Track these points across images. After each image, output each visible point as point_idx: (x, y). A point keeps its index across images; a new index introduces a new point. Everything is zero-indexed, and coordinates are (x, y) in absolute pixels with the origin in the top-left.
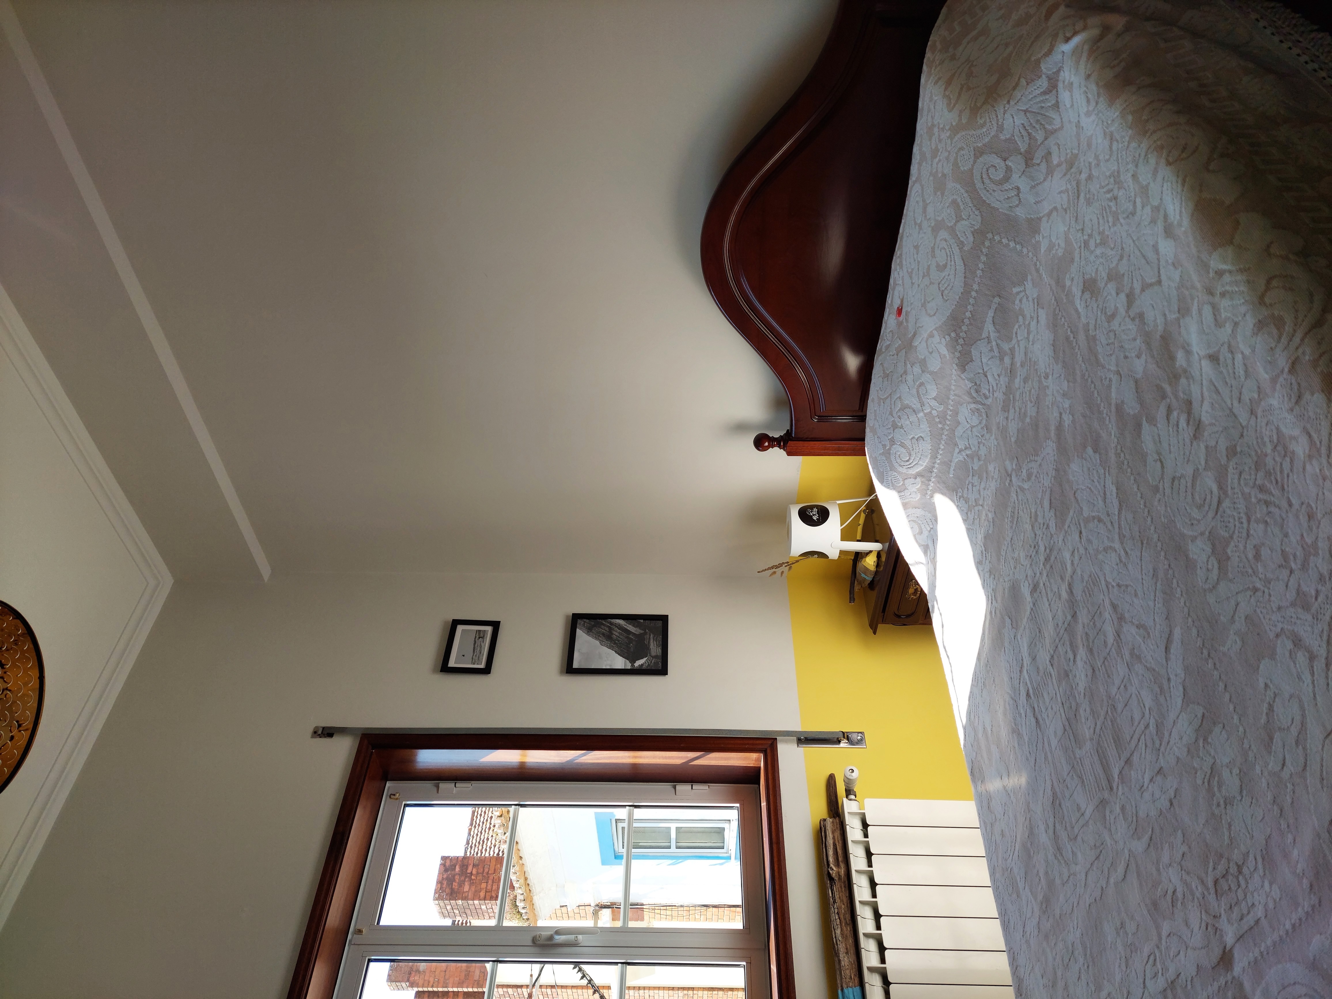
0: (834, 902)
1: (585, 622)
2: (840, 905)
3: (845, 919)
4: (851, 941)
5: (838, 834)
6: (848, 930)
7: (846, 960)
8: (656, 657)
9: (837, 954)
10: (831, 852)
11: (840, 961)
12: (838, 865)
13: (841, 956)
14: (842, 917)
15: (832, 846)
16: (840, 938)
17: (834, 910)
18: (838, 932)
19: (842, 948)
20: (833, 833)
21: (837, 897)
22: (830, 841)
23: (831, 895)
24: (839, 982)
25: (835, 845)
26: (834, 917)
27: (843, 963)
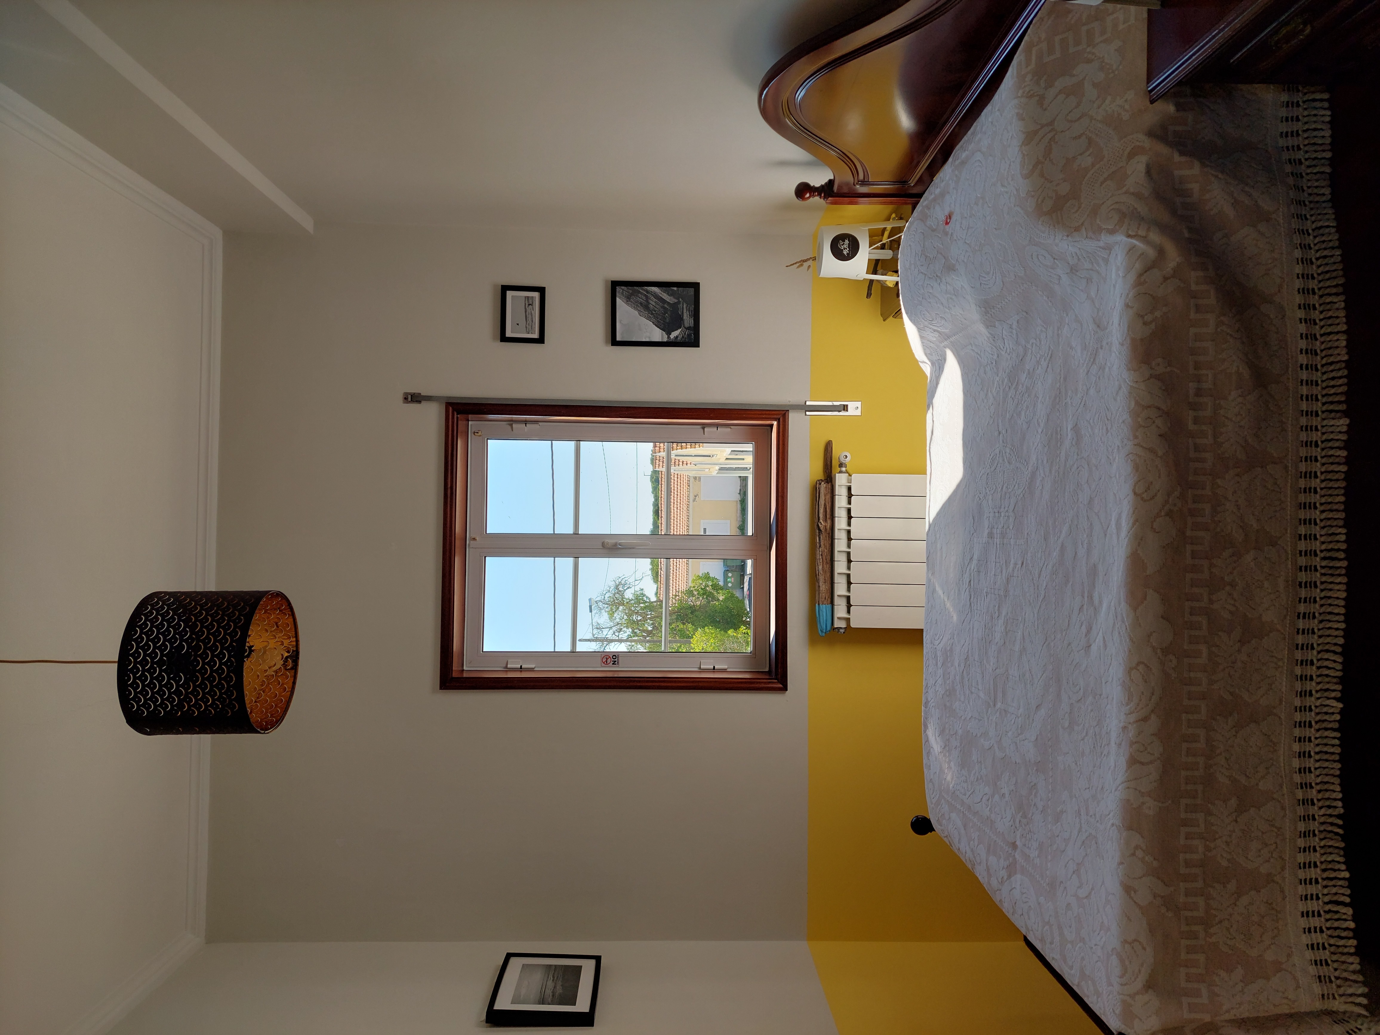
0: (820, 546)
1: (623, 290)
2: (823, 549)
3: (826, 559)
4: (828, 574)
5: (829, 496)
6: (827, 567)
7: (824, 587)
8: (689, 328)
9: (818, 581)
10: (821, 511)
11: (819, 586)
12: (826, 520)
13: (821, 584)
14: (824, 558)
15: (823, 506)
16: (821, 572)
17: (819, 553)
18: (820, 567)
19: (821, 578)
20: (825, 496)
21: (822, 543)
22: (822, 502)
23: (818, 541)
24: (817, 598)
25: (825, 505)
26: (819, 557)
27: (821, 589)
